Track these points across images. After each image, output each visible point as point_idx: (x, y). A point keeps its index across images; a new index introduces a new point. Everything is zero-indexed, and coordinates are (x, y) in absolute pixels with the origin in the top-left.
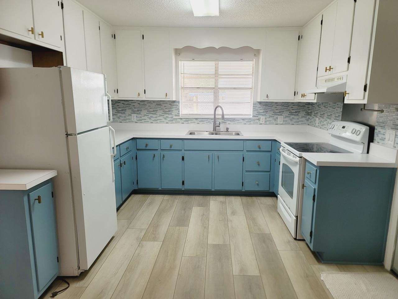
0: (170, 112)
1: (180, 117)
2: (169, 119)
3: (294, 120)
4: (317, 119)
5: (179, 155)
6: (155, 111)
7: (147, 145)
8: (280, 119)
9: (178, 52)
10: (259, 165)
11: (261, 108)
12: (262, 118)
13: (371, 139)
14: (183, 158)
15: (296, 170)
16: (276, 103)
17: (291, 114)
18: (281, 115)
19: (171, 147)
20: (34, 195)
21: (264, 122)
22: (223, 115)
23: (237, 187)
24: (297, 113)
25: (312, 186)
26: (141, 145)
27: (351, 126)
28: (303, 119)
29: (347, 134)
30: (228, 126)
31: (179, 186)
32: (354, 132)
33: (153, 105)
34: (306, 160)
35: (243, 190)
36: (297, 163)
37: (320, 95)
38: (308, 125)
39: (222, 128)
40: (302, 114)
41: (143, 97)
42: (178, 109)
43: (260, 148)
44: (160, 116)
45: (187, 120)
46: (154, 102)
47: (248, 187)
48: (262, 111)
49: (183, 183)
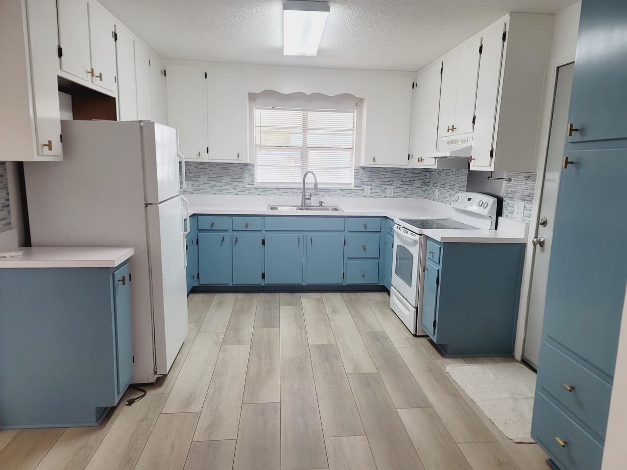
0: (240, 178)
1: (255, 186)
2: (239, 189)
3: (408, 192)
4: (437, 190)
5: (259, 237)
6: (219, 178)
7: (213, 224)
8: (390, 190)
9: (252, 97)
10: (365, 249)
11: (365, 176)
12: (367, 188)
14: (263, 242)
15: (415, 251)
16: (385, 169)
17: (404, 183)
18: (391, 185)
19: (247, 226)
20: (118, 275)
21: (369, 194)
22: (316, 185)
23: (337, 280)
24: (411, 182)
25: (435, 267)
26: (205, 224)
27: (478, 197)
28: (419, 190)
29: (474, 208)
30: (322, 199)
31: (258, 281)
32: (482, 204)
33: (217, 170)
34: (427, 237)
35: (345, 284)
36: (415, 242)
37: (441, 159)
38: (426, 198)
39: (314, 201)
40: (418, 183)
41: (205, 158)
42: (253, 175)
43: (366, 227)
44: (227, 184)
45: (265, 190)
46: (218, 164)
47: (350, 280)
48: (366, 179)
49: (263, 276)
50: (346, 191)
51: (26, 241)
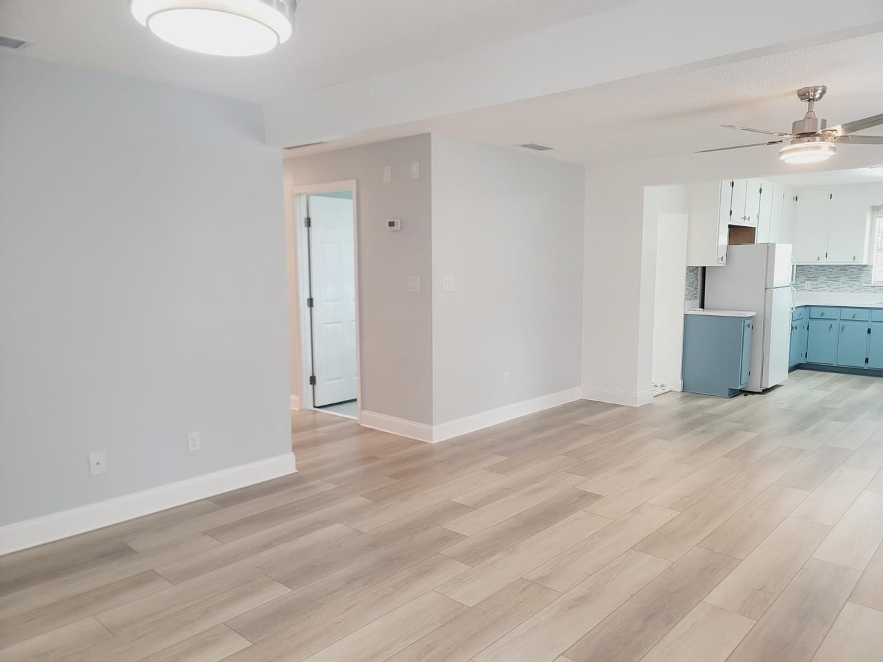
0: (858, 277)
1: (872, 285)
2: (855, 287)
5: (865, 327)
6: (837, 278)
7: (822, 314)
9: (875, 209)
14: (869, 331)
19: (854, 317)
20: (747, 322)
26: (816, 313)
31: (862, 364)
33: (835, 271)
41: (824, 262)
42: (870, 275)
44: (844, 283)
45: (881, 288)
46: (837, 266)
49: (867, 361)
51: (702, 306)
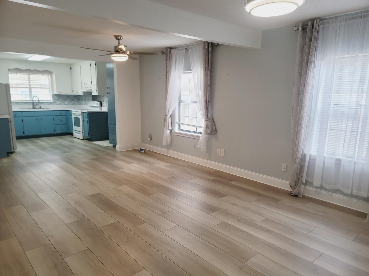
3: (73, 103)
4: (83, 102)
5: (21, 119)
8: (66, 102)
10: (61, 121)
11: (56, 97)
12: (58, 102)
13: (101, 106)
14: (22, 121)
15: (80, 117)
16: (63, 95)
17: (71, 100)
18: (66, 100)
21: (58, 104)
22: (39, 101)
23: (52, 132)
24: (73, 99)
25: (86, 120)
27: (95, 102)
28: (77, 102)
29: (96, 105)
30: (41, 106)
31: (22, 134)
32: (97, 104)
34: (83, 113)
35: (55, 133)
36: (80, 114)
37: (84, 92)
38: (79, 104)
39: (37, 107)
40: (76, 100)
43: (61, 114)
47: (59, 131)
48: (57, 99)
49: (24, 133)
50: (50, 103)
